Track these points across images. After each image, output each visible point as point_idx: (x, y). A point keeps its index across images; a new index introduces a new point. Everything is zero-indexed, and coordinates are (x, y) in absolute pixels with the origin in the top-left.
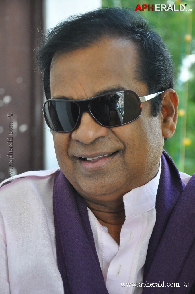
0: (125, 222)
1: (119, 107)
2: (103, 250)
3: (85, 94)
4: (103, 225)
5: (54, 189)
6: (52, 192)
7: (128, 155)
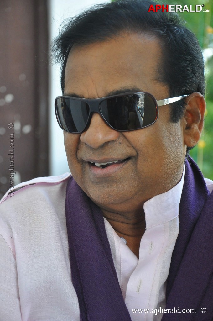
0: (146, 232)
1: (138, 108)
2: (121, 264)
3: (97, 93)
4: (120, 237)
5: (66, 198)
6: (65, 200)
7: (141, 163)
